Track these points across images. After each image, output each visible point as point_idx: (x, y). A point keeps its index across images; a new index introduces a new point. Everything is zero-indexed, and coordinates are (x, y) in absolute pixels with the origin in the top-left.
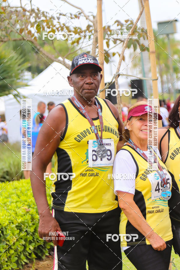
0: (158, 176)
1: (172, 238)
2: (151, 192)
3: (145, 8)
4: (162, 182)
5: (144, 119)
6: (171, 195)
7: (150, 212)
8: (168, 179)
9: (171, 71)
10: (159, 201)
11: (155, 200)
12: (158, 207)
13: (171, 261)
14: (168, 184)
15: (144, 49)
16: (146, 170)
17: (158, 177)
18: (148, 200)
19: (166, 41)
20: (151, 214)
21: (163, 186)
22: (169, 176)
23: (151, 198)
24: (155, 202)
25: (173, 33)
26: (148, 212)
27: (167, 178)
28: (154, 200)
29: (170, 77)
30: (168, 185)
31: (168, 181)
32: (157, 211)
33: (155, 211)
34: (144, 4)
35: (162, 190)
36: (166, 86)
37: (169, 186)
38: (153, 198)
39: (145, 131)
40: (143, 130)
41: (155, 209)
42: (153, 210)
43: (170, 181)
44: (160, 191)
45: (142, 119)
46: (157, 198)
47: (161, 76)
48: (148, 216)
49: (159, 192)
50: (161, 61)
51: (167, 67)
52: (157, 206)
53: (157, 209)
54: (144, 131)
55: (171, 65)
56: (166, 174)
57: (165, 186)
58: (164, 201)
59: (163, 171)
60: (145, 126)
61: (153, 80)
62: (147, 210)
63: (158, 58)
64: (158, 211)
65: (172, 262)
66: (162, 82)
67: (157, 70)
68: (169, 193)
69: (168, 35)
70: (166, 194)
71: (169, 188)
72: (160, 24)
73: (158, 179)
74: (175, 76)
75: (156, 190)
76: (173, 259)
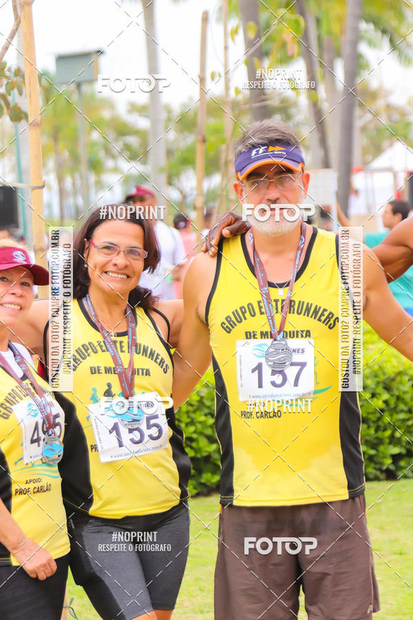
0: (35, 408)
1: (69, 550)
2: (22, 445)
3: (23, 23)
4: (44, 423)
5: (9, 278)
6: (62, 453)
7: (21, 492)
8: (57, 416)
9: (83, 167)
10: (39, 465)
11: (33, 465)
12: (39, 480)
13: (64, 605)
14: (58, 427)
15: (18, 115)
16: (9, 394)
17: (36, 410)
18: (16, 463)
19: (75, 98)
20: (23, 497)
21: (47, 431)
22: (57, 409)
23: (21, 459)
24: (34, 468)
25: (92, 81)
26: (16, 493)
27: (54, 413)
28: (30, 465)
29: (79, 182)
30: (57, 430)
31: (57, 420)
32: (36, 490)
33: (31, 490)
34: (19, 14)
35: (44, 440)
36: (70, 201)
37: (59, 431)
38: (26, 460)
39: (9, 306)
40: (6, 303)
41: (32, 486)
42: (27, 486)
43: (61, 420)
44: (41, 442)
45: (5, 278)
46: (35, 459)
47: (60, 180)
48: (16, 500)
49: (39, 446)
50: (61, 145)
51: (75, 159)
52: (36, 477)
53: (38, 485)
54: (7, 305)
55: (83, 153)
56: (51, 404)
57: (50, 433)
58: (49, 465)
59: (44, 397)
60: (12, 296)
61: (34, 188)
62: (14, 488)
63: (55, 137)
64: (40, 490)
65: (69, 607)
66: (62, 193)
67: (51, 164)
68: (58, 449)
69: (79, 85)
70: (53, 450)
71: (59, 437)
72: (61, 59)
73: (35, 416)
74: (92, 178)
75: (33, 441)
76: (72, 599)
